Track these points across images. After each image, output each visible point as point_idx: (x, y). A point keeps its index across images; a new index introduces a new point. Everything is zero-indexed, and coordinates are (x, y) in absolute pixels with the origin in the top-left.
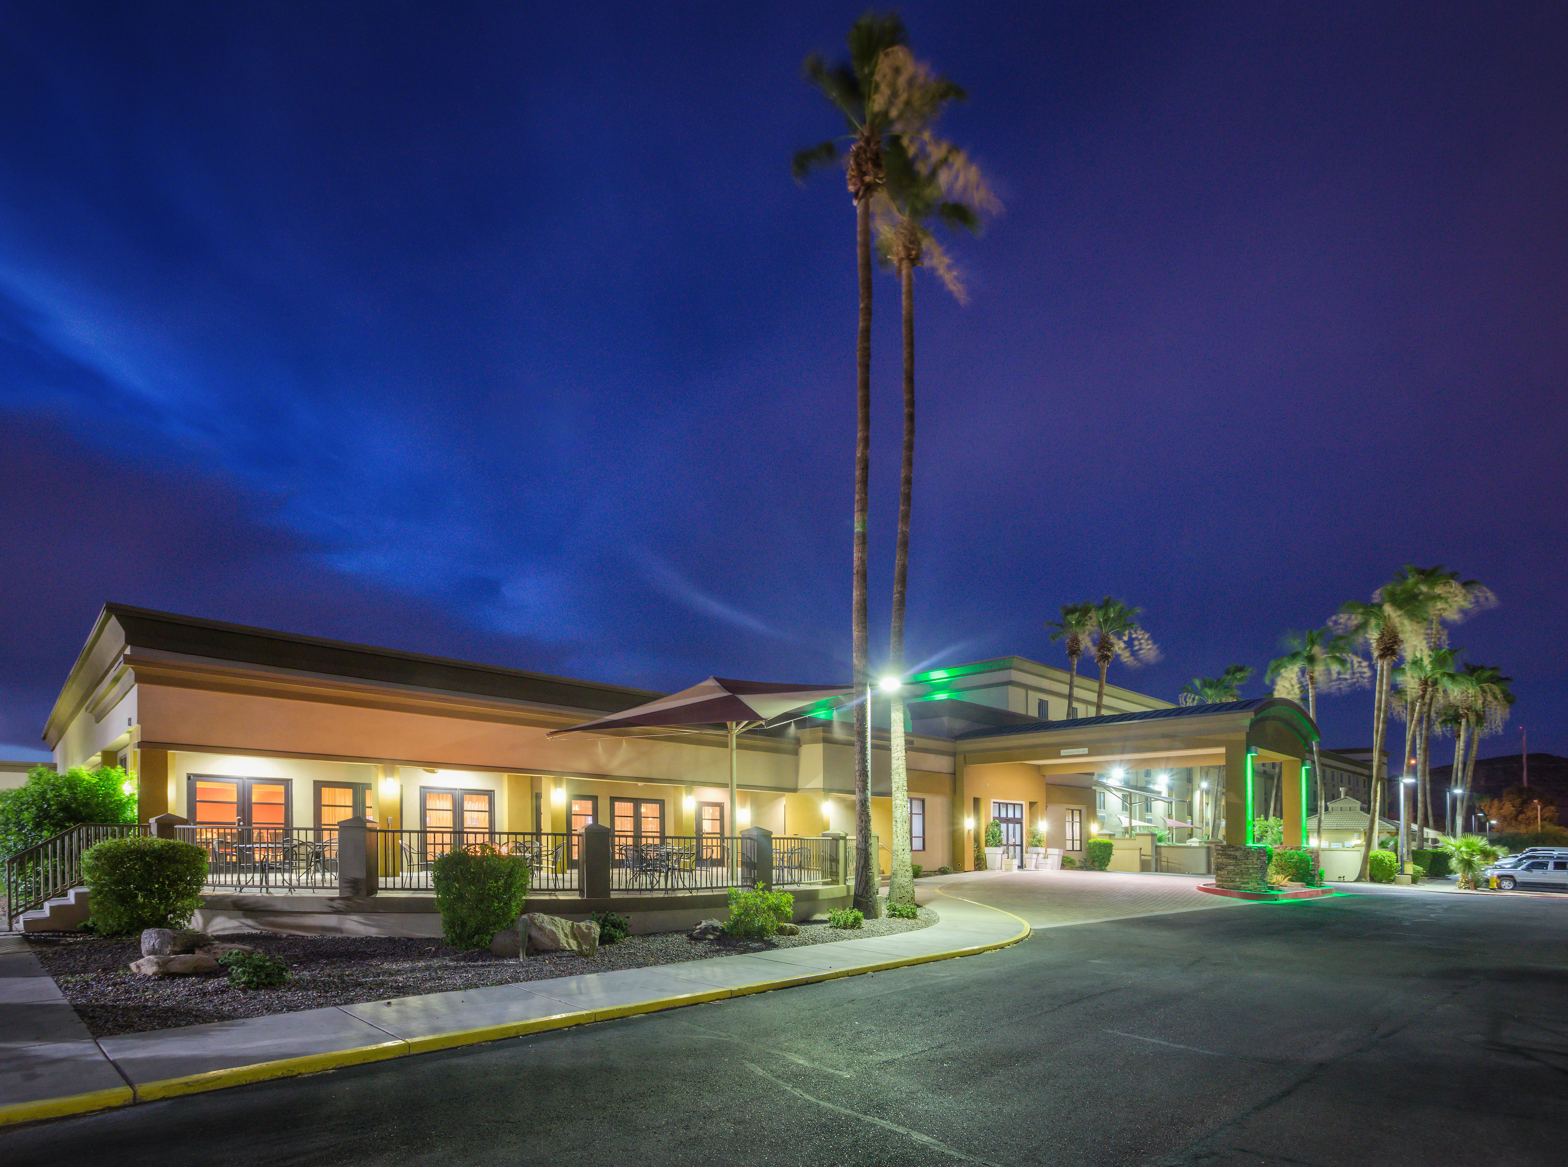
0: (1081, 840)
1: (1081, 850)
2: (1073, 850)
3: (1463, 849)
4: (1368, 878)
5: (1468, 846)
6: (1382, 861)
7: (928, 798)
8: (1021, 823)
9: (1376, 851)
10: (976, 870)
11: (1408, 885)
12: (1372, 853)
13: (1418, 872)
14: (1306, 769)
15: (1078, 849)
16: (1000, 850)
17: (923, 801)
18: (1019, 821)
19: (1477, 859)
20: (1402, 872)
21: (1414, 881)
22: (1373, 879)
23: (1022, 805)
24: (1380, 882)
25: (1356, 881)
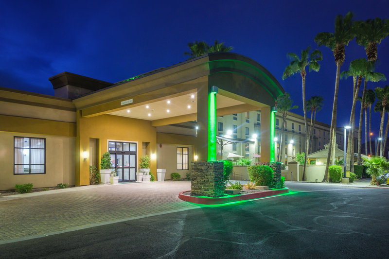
0: (188, 164)
1: (188, 170)
2: (182, 170)
3: (374, 163)
4: (328, 180)
5: (376, 161)
6: (335, 171)
7: (49, 139)
8: (136, 154)
9: (333, 166)
10: (90, 184)
11: (347, 183)
12: (330, 167)
13: (353, 176)
14: (274, 113)
15: (187, 169)
16: (110, 171)
17: (45, 139)
18: (134, 153)
19: (380, 169)
20: (345, 176)
21: (351, 181)
22: (331, 181)
23: (136, 144)
24: (335, 182)
25: (322, 182)
